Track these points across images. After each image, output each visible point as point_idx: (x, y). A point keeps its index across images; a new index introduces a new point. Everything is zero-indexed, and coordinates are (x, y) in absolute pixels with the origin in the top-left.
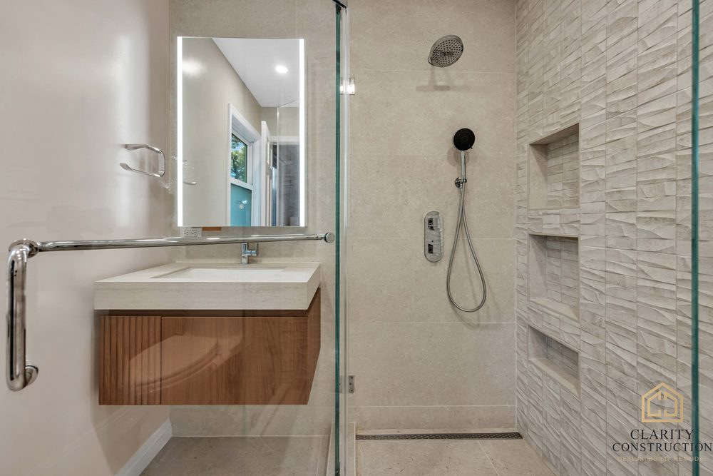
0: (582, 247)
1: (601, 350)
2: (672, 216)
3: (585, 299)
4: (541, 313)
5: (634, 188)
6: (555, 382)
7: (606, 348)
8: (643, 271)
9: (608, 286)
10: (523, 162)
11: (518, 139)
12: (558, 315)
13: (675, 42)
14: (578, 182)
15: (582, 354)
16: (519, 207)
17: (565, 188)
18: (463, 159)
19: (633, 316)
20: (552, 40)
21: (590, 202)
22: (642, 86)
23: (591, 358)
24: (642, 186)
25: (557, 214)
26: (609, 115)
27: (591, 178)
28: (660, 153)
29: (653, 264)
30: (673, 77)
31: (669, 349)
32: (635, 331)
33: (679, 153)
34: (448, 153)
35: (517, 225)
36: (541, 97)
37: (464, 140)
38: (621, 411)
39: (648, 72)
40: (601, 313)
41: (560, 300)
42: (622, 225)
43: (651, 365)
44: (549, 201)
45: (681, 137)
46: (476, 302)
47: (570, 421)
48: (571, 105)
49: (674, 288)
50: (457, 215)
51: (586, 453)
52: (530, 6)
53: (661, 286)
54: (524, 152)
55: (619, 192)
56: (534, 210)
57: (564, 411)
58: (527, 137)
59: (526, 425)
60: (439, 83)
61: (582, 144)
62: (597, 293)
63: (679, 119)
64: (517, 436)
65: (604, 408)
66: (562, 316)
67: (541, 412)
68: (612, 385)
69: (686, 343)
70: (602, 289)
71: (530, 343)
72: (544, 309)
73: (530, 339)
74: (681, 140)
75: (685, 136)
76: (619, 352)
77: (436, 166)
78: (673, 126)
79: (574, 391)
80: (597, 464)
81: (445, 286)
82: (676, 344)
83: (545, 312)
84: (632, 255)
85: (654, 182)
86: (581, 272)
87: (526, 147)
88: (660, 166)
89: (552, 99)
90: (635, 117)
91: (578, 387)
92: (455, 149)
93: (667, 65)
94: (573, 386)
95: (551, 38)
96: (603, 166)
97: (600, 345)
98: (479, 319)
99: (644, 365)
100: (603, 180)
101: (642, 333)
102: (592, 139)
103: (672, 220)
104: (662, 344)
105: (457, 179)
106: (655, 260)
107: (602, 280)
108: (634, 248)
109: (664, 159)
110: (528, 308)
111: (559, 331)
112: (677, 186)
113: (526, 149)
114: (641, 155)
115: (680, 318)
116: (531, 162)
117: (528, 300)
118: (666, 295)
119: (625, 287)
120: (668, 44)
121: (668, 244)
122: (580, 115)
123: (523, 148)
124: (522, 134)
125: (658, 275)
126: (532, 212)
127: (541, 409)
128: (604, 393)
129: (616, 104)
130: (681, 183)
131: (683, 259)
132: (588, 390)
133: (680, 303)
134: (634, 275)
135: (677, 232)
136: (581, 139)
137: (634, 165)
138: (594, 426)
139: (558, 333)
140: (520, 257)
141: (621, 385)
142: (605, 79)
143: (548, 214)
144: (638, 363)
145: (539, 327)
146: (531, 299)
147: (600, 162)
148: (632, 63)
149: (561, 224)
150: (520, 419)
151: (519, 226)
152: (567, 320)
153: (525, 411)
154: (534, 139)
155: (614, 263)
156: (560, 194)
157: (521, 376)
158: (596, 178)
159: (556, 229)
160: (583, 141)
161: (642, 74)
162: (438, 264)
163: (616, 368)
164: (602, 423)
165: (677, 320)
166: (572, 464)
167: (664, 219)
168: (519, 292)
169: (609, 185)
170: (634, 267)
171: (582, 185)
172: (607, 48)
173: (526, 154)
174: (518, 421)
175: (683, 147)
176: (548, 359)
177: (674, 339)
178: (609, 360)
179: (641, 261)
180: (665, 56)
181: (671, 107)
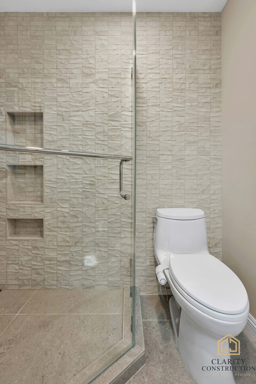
0: (45, 170)
1: (55, 212)
3: (47, 193)
4: (18, 208)
5: (69, 146)
6: (28, 241)
7: (57, 210)
8: (72, 176)
9: (58, 185)
10: (2, 121)
12: (30, 206)
14: (42, 140)
15: (45, 219)
17: (27, 141)
19: (69, 193)
22: (71, 109)
23: (50, 218)
24: (72, 145)
25: (30, 154)
26: (58, 114)
27: (50, 139)
28: (77, 135)
29: (76, 173)
30: (81, 111)
31: (80, 201)
32: (69, 199)
33: (84, 136)
36: (16, 88)
38: (63, 233)
40: (55, 197)
41: (24, 199)
42: (64, 159)
43: (75, 209)
47: (38, 254)
48: (39, 103)
49: (82, 180)
51: (47, 262)
53: (78, 180)
54: (3, 116)
55: (63, 146)
57: (34, 252)
58: (5, 107)
61: (45, 123)
62: (53, 189)
63: (83, 125)
65: (56, 236)
66: (33, 205)
67: (17, 264)
68: (60, 225)
69: (85, 197)
70: (55, 186)
71: (8, 229)
72: (20, 205)
73: (7, 227)
74: (84, 132)
75: (85, 131)
76: (63, 210)
78: (81, 127)
79: (40, 239)
82: (82, 198)
83: (21, 207)
84: (68, 171)
85: (76, 144)
86: (44, 181)
87: (4, 113)
88: (78, 139)
89: (25, 94)
90: (69, 119)
93: (80, 106)
96: (56, 135)
97: (54, 210)
99: (72, 210)
100: (56, 141)
101: (72, 199)
102: (50, 122)
104: (78, 200)
106: (76, 171)
107: (56, 183)
108: (69, 168)
109: (79, 137)
110: (7, 209)
111: (31, 213)
114: (71, 134)
115: (83, 189)
116: (8, 122)
117: (6, 204)
118: (80, 183)
119: (65, 183)
120: (79, 99)
121: (80, 166)
122: (44, 109)
123: (2, 113)
125: (77, 176)
127: (18, 262)
128: (56, 230)
129: (62, 111)
131: (85, 170)
132: (48, 233)
133: (83, 185)
134: (69, 178)
135: (83, 162)
136: (44, 120)
137: (69, 137)
138: (51, 247)
139: (31, 214)
141: (63, 222)
142: (56, 99)
143: (23, 154)
144: (70, 210)
145: (16, 216)
146: (8, 203)
147: (55, 133)
148: (68, 99)
149: (32, 159)
152: (37, 206)
154: (11, 110)
155: (61, 175)
156: (24, 144)
158: (52, 139)
159: (30, 161)
161: (72, 105)
163: (62, 217)
164: (55, 243)
165: (83, 190)
166: (39, 274)
169: (58, 143)
170: (69, 175)
171: (45, 141)
172: (57, 87)
175: (84, 134)
176: (16, 234)
177: (82, 197)
178: (58, 215)
179: (71, 173)
180: (79, 103)
181: (81, 120)
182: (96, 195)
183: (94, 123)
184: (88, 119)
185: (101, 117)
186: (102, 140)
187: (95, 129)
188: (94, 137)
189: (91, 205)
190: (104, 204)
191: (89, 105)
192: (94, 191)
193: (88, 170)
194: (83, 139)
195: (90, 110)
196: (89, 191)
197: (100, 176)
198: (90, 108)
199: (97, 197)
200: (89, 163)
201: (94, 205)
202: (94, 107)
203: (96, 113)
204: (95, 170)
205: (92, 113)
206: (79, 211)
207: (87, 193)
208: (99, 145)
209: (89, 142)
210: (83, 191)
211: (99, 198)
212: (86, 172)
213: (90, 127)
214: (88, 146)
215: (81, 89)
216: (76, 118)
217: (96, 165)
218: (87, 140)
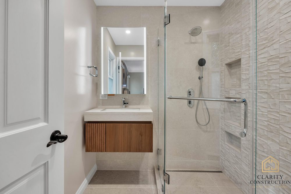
2: (267, 91)
6: (233, 149)
8: (259, 109)
10: (223, 70)
11: (221, 61)
12: (234, 126)
13: (267, 36)
14: (241, 79)
15: (242, 138)
16: (221, 87)
17: (237, 80)
18: (201, 70)
20: (232, 28)
21: (244, 86)
23: (245, 139)
24: (259, 81)
25: (234, 90)
26: (250, 57)
27: (244, 78)
28: (263, 71)
31: (266, 133)
33: (268, 71)
34: (196, 67)
35: (221, 94)
36: (228, 47)
37: (202, 62)
39: (261, 44)
41: (235, 121)
44: (232, 85)
45: (269, 66)
46: (206, 122)
47: (238, 162)
48: (239, 52)
49: (267, 114)
50: (199, 90)
51: (243, 172)
52: (225, 13)
53: (264, 113)
54: (223, 67)
56: (227, 88)
57: (236, 159)
58: (224, 61)
59: (224, 168)
60: (193, 41)
61: (242, 66)
63: (268, 61)
64: (221, 172)
66: (236, 126)
67: (229, 162)
69: (270, 130)
73: (225, 136)
77: (191, 72)
78: (267, 63)
79: (240, 152)
80: (246, 175)
81: (195, 116)
83: (230, 125)
85: (262, 80)
86: (242, 110)
87: (224, 65)
88: (264, 75)
89: (233, 48)
91: (240, 150)
92: (199, 65)
93: (265, 43)
94: (239, 151)
95: (232, 27)
96: (248, 74)
98: (207, 129)
99: (259, 139)
100: (248, 78)
101: (259, 129)
102: (245, 64)
103: (267, 92)
104: (264, 132)
105: (199, 77)
106: (263, 105)
109: (265, 73)
110: (225, 124)
111: (234, 131)
112: (268, 82)
113: (224, 66)
116: (226, 70)
118: (265, 116)
120: (265, 37)
121: (266, 100)
122: (241, 56)
123: (223, 65)
124: (222, 60)
125: (263, 109)
126: (226, 89)
127: (229, 160)
128: (248, 150)
130: (269, 81)
131: (269, 104)
132: (243, 150)
133: (268, 118)
135: (268, 96)
136: (241, 64)
138: (245, 162)
140: (222, 106)
142: (248, 45)
143: (231, 90)
145: (228, 131)
146: (226, 121)
147: (247, 72)
149: (235, 93)
150: (222, 166)
151: (222, 94)
153: (223, 163)
154: (227, 62)
156: (236, 82)
157: (222, 150)
158: (246, 78)
159: (234, 95)
160: (242, 65)
161: (259, 45)
162: (192, 108)
164: (248, 161)
166: (239, 177)
167: (265, 92)
168: (221, 119)
169: (250, 80)
171: (242, 80)
173: (224, 68)
174: (221, 167)
175: (269, 69)
176: (232, 143)
177: (267, 130)
178: (249, 139)
179: (259, 106)
180: (265, 40)
181: (266, 57)
182: (281, 132)
183: (278, 55)
184: (272, 53)
185: (285, 47)
186: (287, 72)
187: (278, 61)
188: (278, 71)
189: (275, 141)
190: (289, 145)
191: (274, 38)
192: (278, 127)
193: (272, 105)
194: (268, 74)
195: (274, 43)
196: (273, 126)
197: (284, 112)
198: (274, 41)
199: (281, 134)
200: (273, 97)
201: (278, 141)
202: (279, 39)
203: (281, 43)
204: (279, 105)
205: (276, 46)
206: (265, 142)
207: (271, 128)
208: (283, 78)
209: (274, 77)
210: (268, 124)
211: (283, 136)
212: (271, 106)
213: (275, 61)
214: (272, 81)
215: (267, 26)
216: (262, 56)
217: (280, 100)
218: (271, 75)
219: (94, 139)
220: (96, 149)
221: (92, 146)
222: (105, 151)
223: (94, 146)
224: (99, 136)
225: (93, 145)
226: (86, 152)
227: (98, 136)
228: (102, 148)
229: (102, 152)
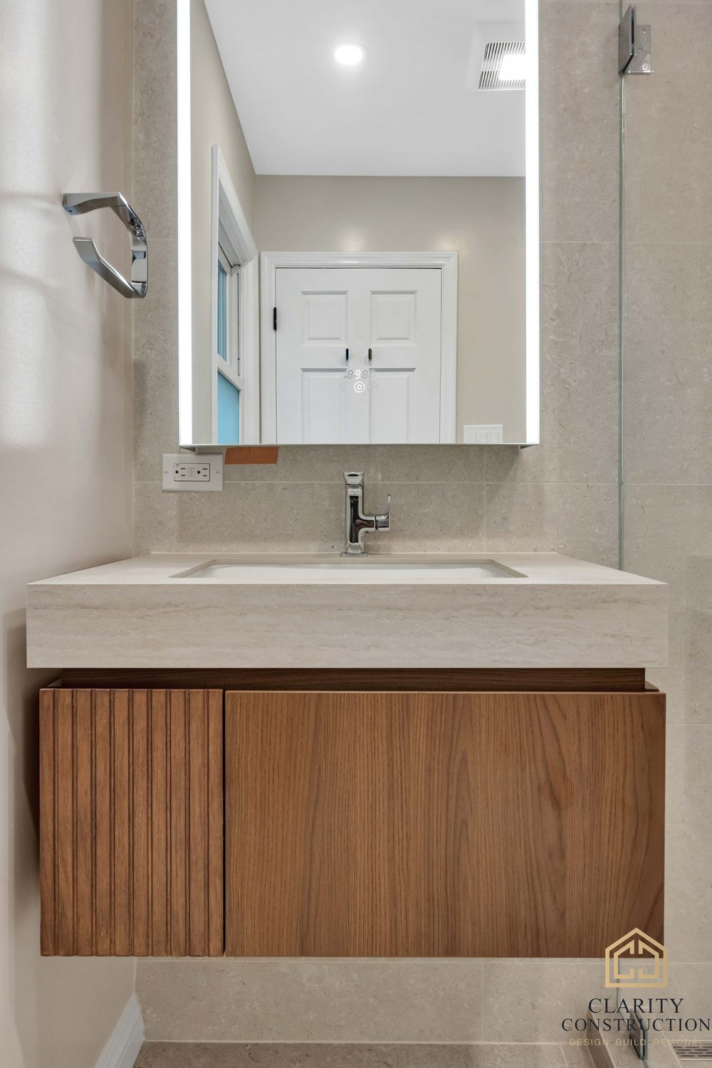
219: (122, 834)
220: (141, 928)
221: (103, 903)
222: (216, 943)
223: (121, 898)
224: (169, 808)
225: (112, 894)
226: (44, 951)
227: (150, 805)
228: (188, 914)
229: (189, 952)
